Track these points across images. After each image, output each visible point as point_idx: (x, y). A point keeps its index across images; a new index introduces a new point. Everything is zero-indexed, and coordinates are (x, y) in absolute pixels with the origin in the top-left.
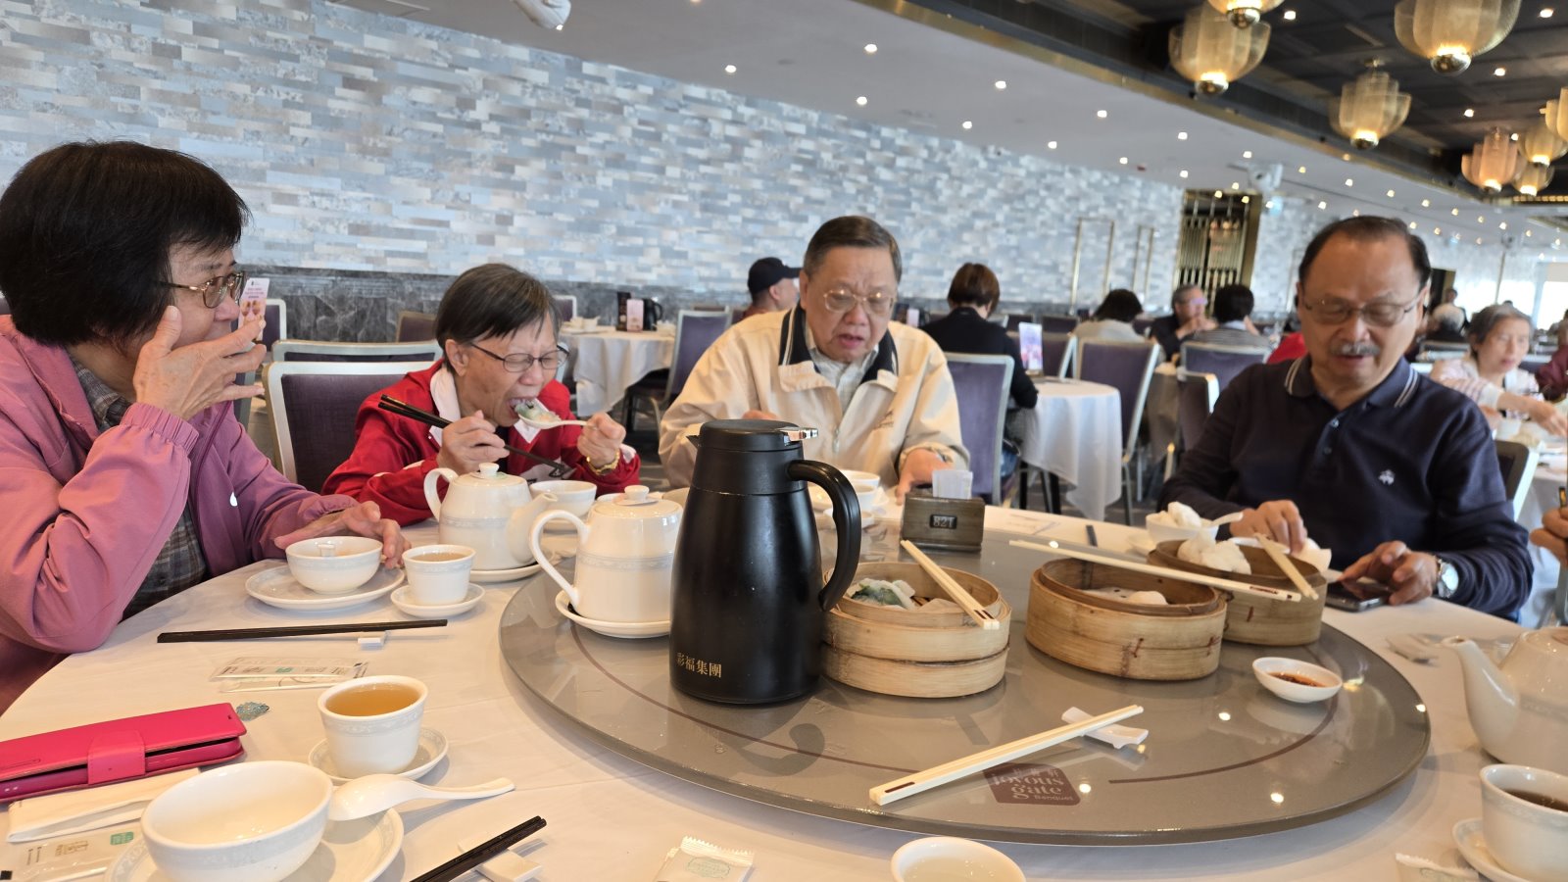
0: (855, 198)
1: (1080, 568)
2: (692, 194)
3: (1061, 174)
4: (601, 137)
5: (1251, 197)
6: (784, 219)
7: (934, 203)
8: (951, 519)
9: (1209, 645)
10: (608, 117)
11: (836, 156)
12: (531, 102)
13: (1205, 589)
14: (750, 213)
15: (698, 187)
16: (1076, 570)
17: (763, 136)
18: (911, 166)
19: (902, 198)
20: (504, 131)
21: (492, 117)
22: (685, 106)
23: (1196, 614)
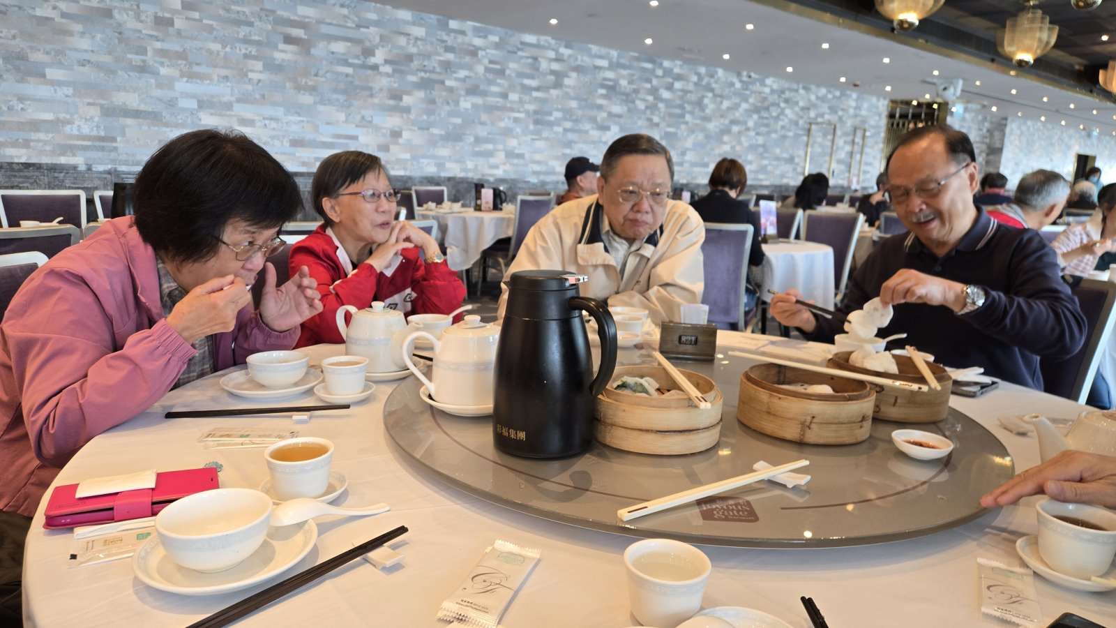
0: (644, 112)
1: (777, 370)
2: (527, 112)
3: (797, 91)
4: (462, 74)
5: (940, 105)
6: (593, 128)
7: (702, 114)
8: (693, 338)
9: (862, 421)
10: (467, 59)
11: (630, 82)
12: (413, 50)
13: (862, 384)
14: (568, 125)
15: (531, 107)
16: (774, 371)
17: (578, 69)
18: (686, 88)
19: (678, 111)
20: (394, 71)
21: (387, 62)
22: (522, 50)
23: (852, 400)
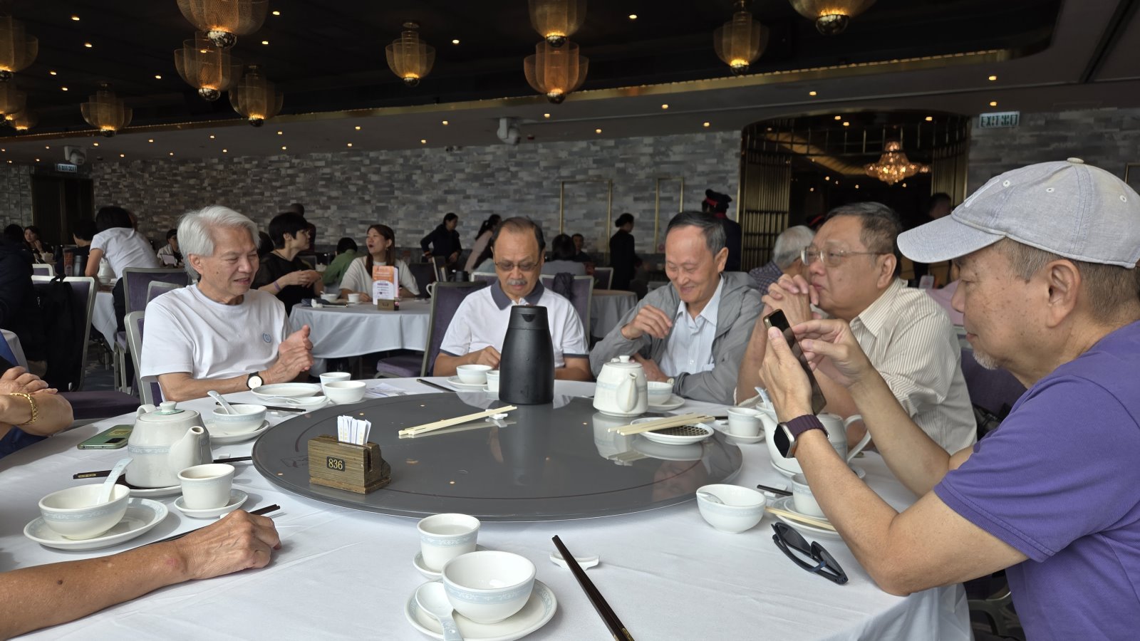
0: (356, 193)
2: (275, 202)
3: (535, 151)
4: (241, 185)
6: (317, 209)
10: (243, 177)
11: (343, 173)
12: (219, 177)
15: (277, 199)
17: (305, 171)
19: (388, 189)
22: (270, 165)
